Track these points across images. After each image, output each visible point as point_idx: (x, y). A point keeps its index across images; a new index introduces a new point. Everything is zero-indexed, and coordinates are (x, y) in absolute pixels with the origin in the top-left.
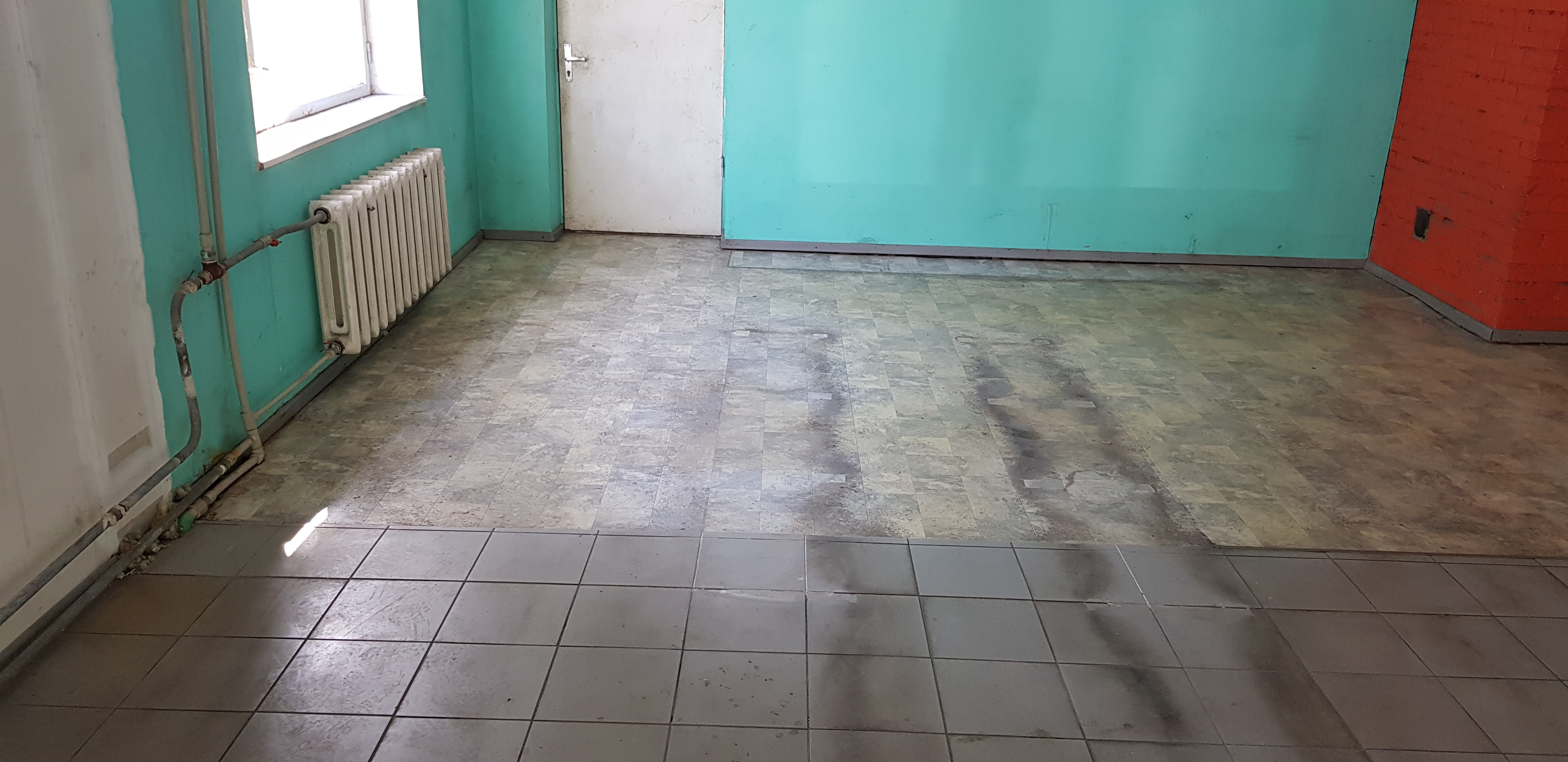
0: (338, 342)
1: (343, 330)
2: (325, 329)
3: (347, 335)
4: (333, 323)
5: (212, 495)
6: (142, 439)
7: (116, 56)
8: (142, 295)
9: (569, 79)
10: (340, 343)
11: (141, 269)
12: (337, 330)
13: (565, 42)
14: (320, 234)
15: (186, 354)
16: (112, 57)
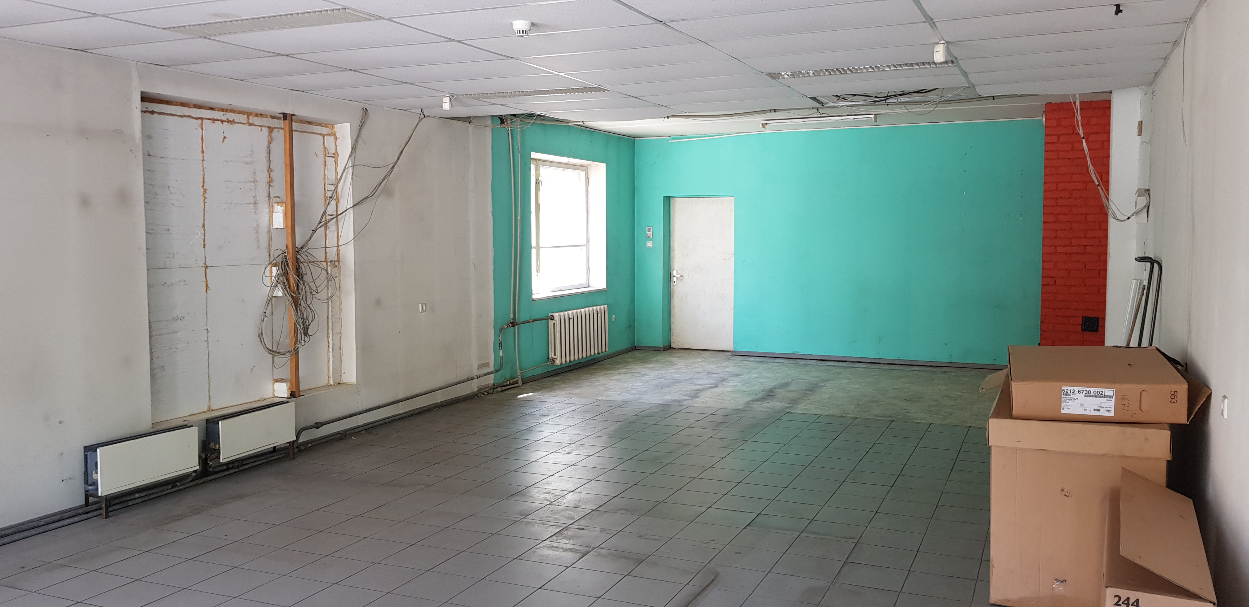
0: (553, 360)
1: (556, 357)
2: (550, 356)
3: (557, 358)
4: (553, 354)
5: (504, 388)
6: (486, 365)
7: (494, 264)
8: (492, 326)
9: (675, 284)
10: (554, 360)
11: (493, 319)
12: (553, 356)
13: (674, 270)
14: (551, 323)
15: (501, 343)
16: (493, 264)
